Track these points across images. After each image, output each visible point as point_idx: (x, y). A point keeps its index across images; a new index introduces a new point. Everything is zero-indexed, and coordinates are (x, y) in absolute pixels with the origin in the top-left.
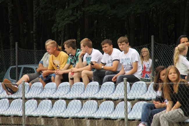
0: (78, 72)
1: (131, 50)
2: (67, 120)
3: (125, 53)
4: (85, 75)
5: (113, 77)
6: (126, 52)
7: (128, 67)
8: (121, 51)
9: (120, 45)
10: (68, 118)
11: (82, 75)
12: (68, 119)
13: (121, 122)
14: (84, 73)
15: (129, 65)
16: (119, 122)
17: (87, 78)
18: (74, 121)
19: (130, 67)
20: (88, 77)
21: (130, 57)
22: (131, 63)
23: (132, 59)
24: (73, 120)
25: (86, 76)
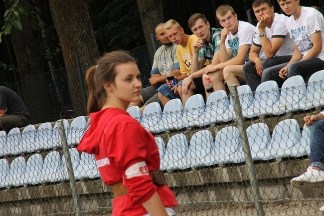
0: (218, 70)
1: (304, 11)
2: (188, 175)
3: (295, 20)
4: (229, 76)
5: (279, 69)
6: (297, 15)
7: (306, 43)
8: (289, 16)
9: (283, 4)
10: (189, 169)
11: (225, 76)
12: (191, 172)
13: (282, 164)
14: (228, 70)
15: (306, 40)
16: (280, 164)
17: (236, 79)
18: (200, 174)
19: (309, 43)
20: (237, 77)
21: (305, 24)
22: (309, 35)
23: (308, 28)
24: (198, 173)
25: (232, 75)
